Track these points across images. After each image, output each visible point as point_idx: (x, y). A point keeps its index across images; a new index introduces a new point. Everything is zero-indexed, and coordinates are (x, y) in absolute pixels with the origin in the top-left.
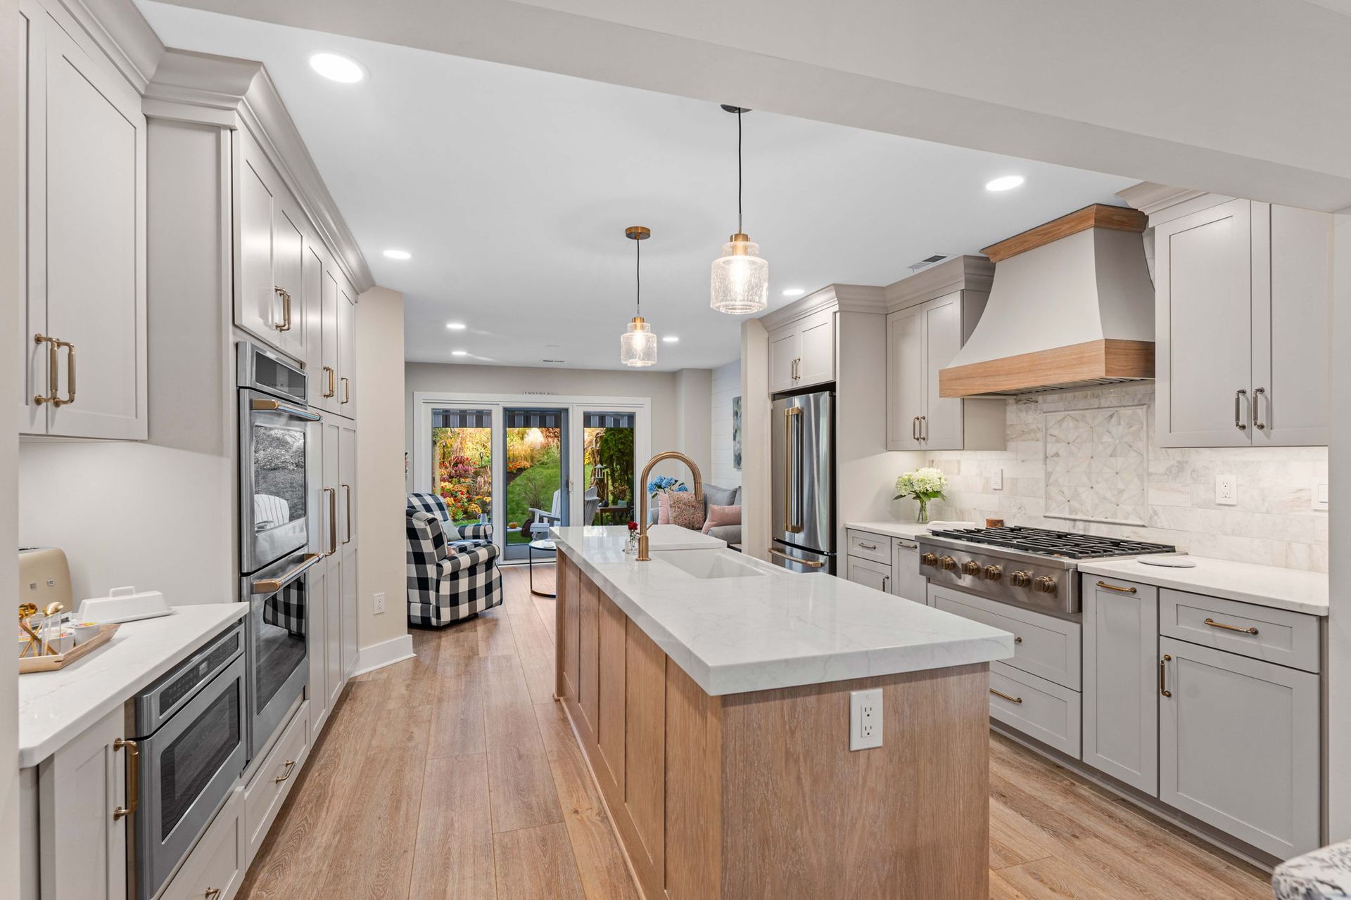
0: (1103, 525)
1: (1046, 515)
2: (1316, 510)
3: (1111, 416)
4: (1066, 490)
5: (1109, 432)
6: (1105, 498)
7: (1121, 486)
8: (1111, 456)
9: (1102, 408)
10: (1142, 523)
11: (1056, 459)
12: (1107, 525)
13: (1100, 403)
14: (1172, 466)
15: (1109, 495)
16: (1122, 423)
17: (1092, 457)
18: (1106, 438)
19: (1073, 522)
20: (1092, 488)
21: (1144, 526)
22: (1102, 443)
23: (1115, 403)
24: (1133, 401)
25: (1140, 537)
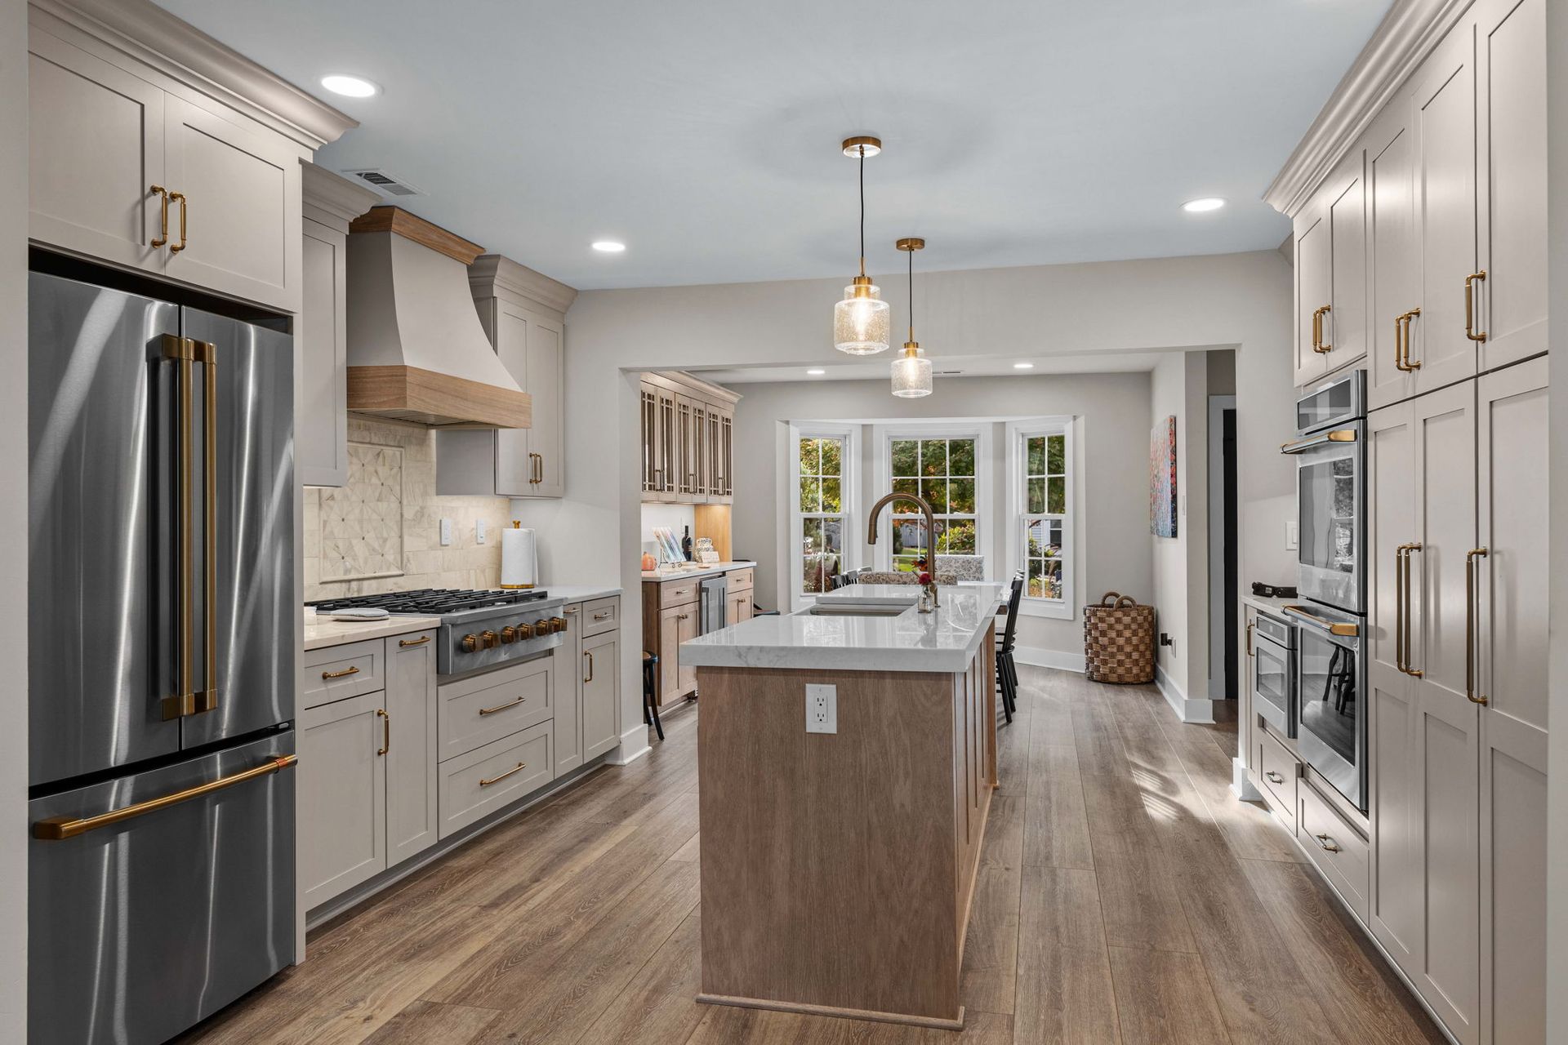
0: (373, 581)
1: (325, 579)
2: (478, 544)
3: (378, 454)
4: (340, 544)
5: (376, 472)
6: (374, 550)
7: (385, 535)
8: (378, 500)
9: (373, 444)
10: (400, 572)
11: (331, 503)
12: (376, 581)
13: (371, 439)
14: (418, 511)
15: (376, 546)
16: (386, 464)
17: (363, 502)
18: (375, 480)
19: (348, 584)
20: (363, 539)
21: (403, 575)
22: (371, 485)
23: (382, 442)
24: (395, 441)
25: (399, 587)
